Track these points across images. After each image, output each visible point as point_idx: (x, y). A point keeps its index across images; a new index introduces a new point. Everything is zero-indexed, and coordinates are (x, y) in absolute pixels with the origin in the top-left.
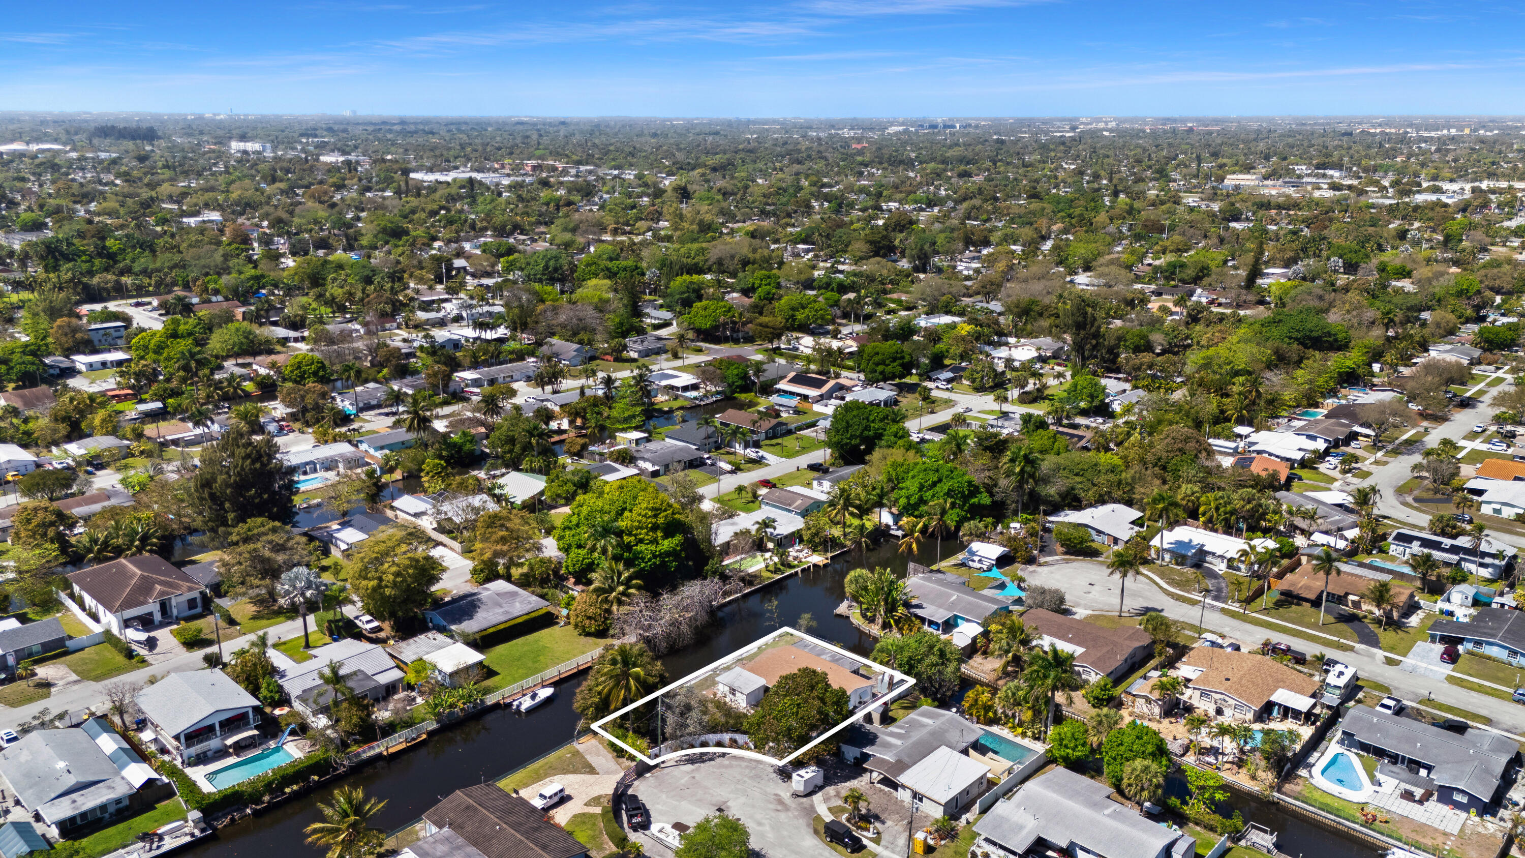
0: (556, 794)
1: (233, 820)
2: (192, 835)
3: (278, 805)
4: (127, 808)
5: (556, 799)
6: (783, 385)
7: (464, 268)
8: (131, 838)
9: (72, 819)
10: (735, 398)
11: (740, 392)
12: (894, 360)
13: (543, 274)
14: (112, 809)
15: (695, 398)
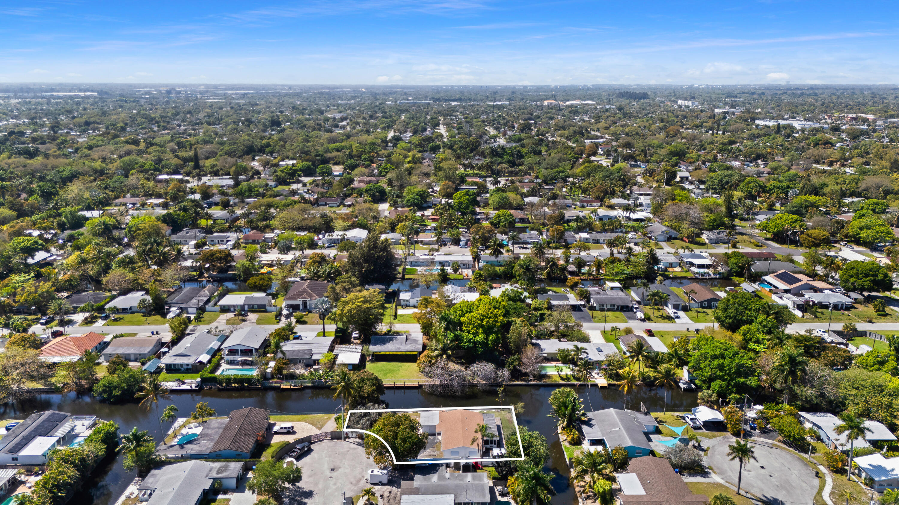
0: (285, 428)
1: (211, 388)
2: (191, 387)
3: (228, 390)
4: (190, 369)
5: (285, 431)
6: (769, 278)
7: (687, 178)
8: (174, 379)
9: (170, 365)
10: (731, 279)
11: (736, 276)
12: (867, 276)
13: (718, 185)
14: (185, 367)
15: (697, 273)
